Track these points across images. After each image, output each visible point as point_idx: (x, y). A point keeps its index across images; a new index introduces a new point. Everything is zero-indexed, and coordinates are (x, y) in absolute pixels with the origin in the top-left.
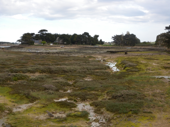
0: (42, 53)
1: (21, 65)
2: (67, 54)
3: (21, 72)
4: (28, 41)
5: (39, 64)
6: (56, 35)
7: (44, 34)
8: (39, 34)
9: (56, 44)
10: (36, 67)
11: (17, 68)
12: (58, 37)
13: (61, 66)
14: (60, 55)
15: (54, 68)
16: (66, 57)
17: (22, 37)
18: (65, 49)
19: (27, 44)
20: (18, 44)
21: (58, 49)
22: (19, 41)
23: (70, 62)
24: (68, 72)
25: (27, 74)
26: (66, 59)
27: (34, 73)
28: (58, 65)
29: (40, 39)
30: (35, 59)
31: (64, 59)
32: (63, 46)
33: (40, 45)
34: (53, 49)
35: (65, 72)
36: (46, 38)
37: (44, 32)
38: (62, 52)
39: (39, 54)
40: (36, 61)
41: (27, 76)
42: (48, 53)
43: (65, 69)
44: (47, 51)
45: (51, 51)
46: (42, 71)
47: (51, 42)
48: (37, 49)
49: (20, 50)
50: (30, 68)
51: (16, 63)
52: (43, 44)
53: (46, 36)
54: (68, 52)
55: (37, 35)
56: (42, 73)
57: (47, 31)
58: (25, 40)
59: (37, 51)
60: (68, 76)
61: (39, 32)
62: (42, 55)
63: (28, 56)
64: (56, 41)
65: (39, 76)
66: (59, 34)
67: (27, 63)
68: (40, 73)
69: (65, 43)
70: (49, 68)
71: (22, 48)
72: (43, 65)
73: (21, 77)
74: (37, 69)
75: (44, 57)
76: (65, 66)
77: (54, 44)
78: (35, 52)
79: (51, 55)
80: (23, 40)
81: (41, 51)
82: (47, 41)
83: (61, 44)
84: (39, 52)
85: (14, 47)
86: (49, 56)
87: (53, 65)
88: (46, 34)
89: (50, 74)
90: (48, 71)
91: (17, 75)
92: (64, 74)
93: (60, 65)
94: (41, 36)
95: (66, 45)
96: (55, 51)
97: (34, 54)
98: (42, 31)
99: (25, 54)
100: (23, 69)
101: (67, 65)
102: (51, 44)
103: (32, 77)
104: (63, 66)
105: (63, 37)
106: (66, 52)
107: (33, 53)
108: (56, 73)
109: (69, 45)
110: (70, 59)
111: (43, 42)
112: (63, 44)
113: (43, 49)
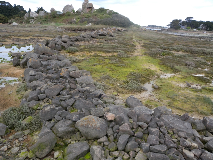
0: (186, 36)
1: (169, 44)
2: (208, 39)
3: (168, 49)
4: (175, 26)
5: (183, 45)
6: (201, 22)
7: (190, 21)
8: (186, 20)
9: (199, 30)
10: (180, 47)
11: (165, 46)
12: (202, 24)
13: (202, 49)
14: (201, 39)
15: (195, 49)
16: (207, 42)
17: (171, 22)
18: (207, 34)
19: (175, 28)
20: (167, 28)
21: (200, 34)
22: (168, 25)
23: (211, 46)
24: (207, 54)
25: (173, 52)
26: (207, 43)
27: (179, 51)
28: (199, 47)
29: (185, 25)
30: (180, 41)
31: (205, 43)
32: (206, 32)
33: (185, 30)
34: (196, 34)
35: (204, 53)
36: (191, 24)
37: (190, 19)
38: (204, 37)
39: (184, 37)
40: (181, 42)
41: (172, 53)
42: (191, 37)
43: (205, 51)
44: (191, 36)
45: (194, 35)
46: (185, 51)
47: (195, 28)
48: (183, 33)
49: (168, 33)
50: (175, 48)
51: (165, 42)
52: (188, 29)
53: (191, 23)
54: (209, 37)
55: (184, 21)
56: (185, 52)
57: (193, 18)
58: (174, 25)
59: (182, 35)
60: (207, 57)
61: (185, 19)
62: (186, 38)
63: (174, 38)
64: (200, 28)
65: (182, 54)
66: (203, 21)
67: (174, 43)
68: (183, 52)
69: (208, 29)
70: (192, 49)
71: (170, 31)
72: (186, 46)
73: (168, 53)
74: (181, 48)
75: (188, 39)
76: (205, 49)
77: (197, 29)
78: (180, 36)
79: (194, 39)
80: (172, 25)
81: (185, 35)
82: (191, 27)
83: (204, 30)
84: (183, 35)
85: (164, 30)
86: (192, 39)
87: (194, 46)
88: (192, 21)
89: (191, 54)
90: (189, 51)
91: (165, 51)
92: (204, 56)
93: (201, 47)
94: (187, 22)
95: (208, 31)
96: (197, 36)
97: (179, 37)
98: (188, 18)
99: (172, 36)
100: (170, 47)
101: (207, 48)
102: (195, 30)
103: (176, 54)
104: (204, 49)
105: (207, 24)
106: (207, 37)
107: (179, 35)
108: (196, 54)
109: (211, 32)
110: (210, 43)
111: (188, 27)
112: (206, 30)
113: (187, 33)
